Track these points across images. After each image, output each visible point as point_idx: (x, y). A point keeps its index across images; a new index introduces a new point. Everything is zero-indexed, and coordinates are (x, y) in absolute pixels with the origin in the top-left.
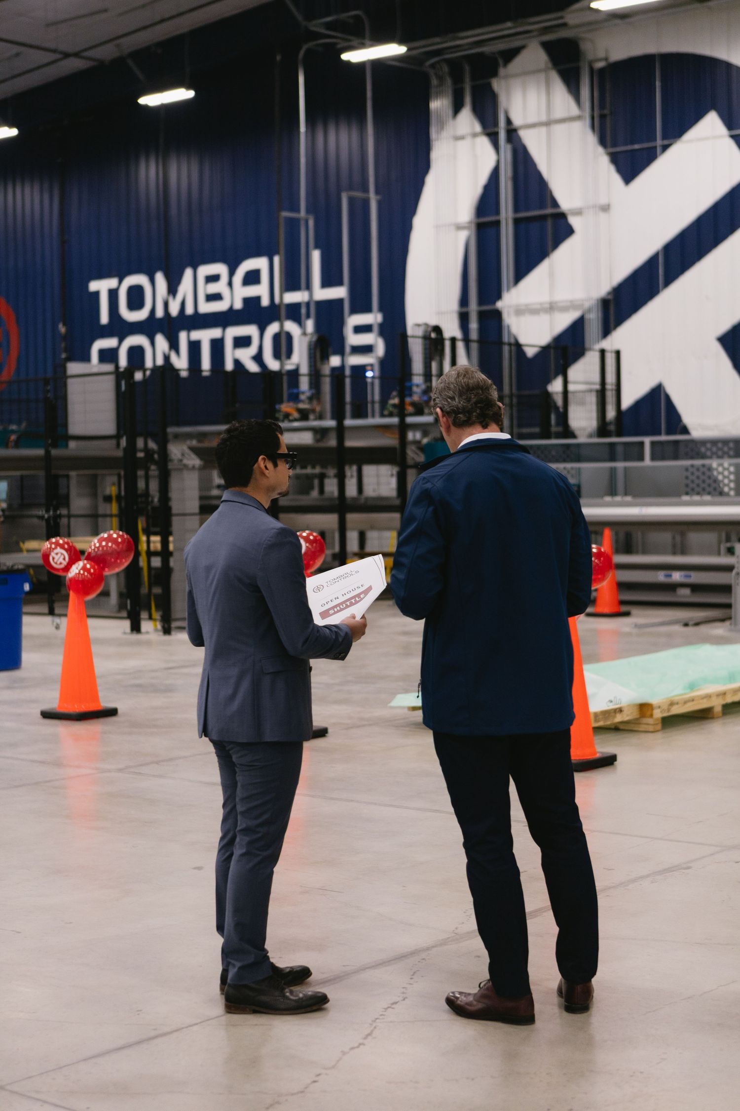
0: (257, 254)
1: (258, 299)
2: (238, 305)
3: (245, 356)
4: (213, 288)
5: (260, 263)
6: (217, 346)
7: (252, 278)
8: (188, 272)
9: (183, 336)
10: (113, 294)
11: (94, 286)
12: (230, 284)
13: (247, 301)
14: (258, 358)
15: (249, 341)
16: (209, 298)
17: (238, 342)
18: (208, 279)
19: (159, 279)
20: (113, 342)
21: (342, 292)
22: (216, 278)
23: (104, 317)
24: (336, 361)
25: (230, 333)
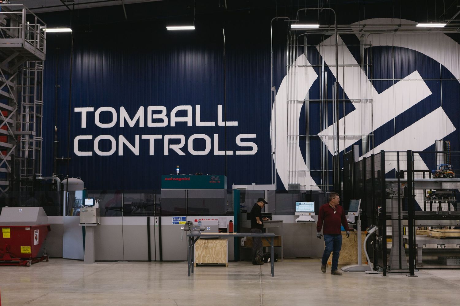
0: (186, 104)
1: (186, 123)
2: (173, 124)
3: (176, 148)
4: (156, 116)
6: (159, 144)
8: (142, 109)
10: (90, 116)
11: (77, 110)
12: (168, 115)
14: (185, 149)
15: (178, 141)
16: (154, 121)
17: (171, 142)
18: (154, 112)
19: (122, 109)
20: (90, 137)
21: (235, 124)
22: (160, 112)
23: (84, 125)
24: (230, 153)
25: (167, 137)
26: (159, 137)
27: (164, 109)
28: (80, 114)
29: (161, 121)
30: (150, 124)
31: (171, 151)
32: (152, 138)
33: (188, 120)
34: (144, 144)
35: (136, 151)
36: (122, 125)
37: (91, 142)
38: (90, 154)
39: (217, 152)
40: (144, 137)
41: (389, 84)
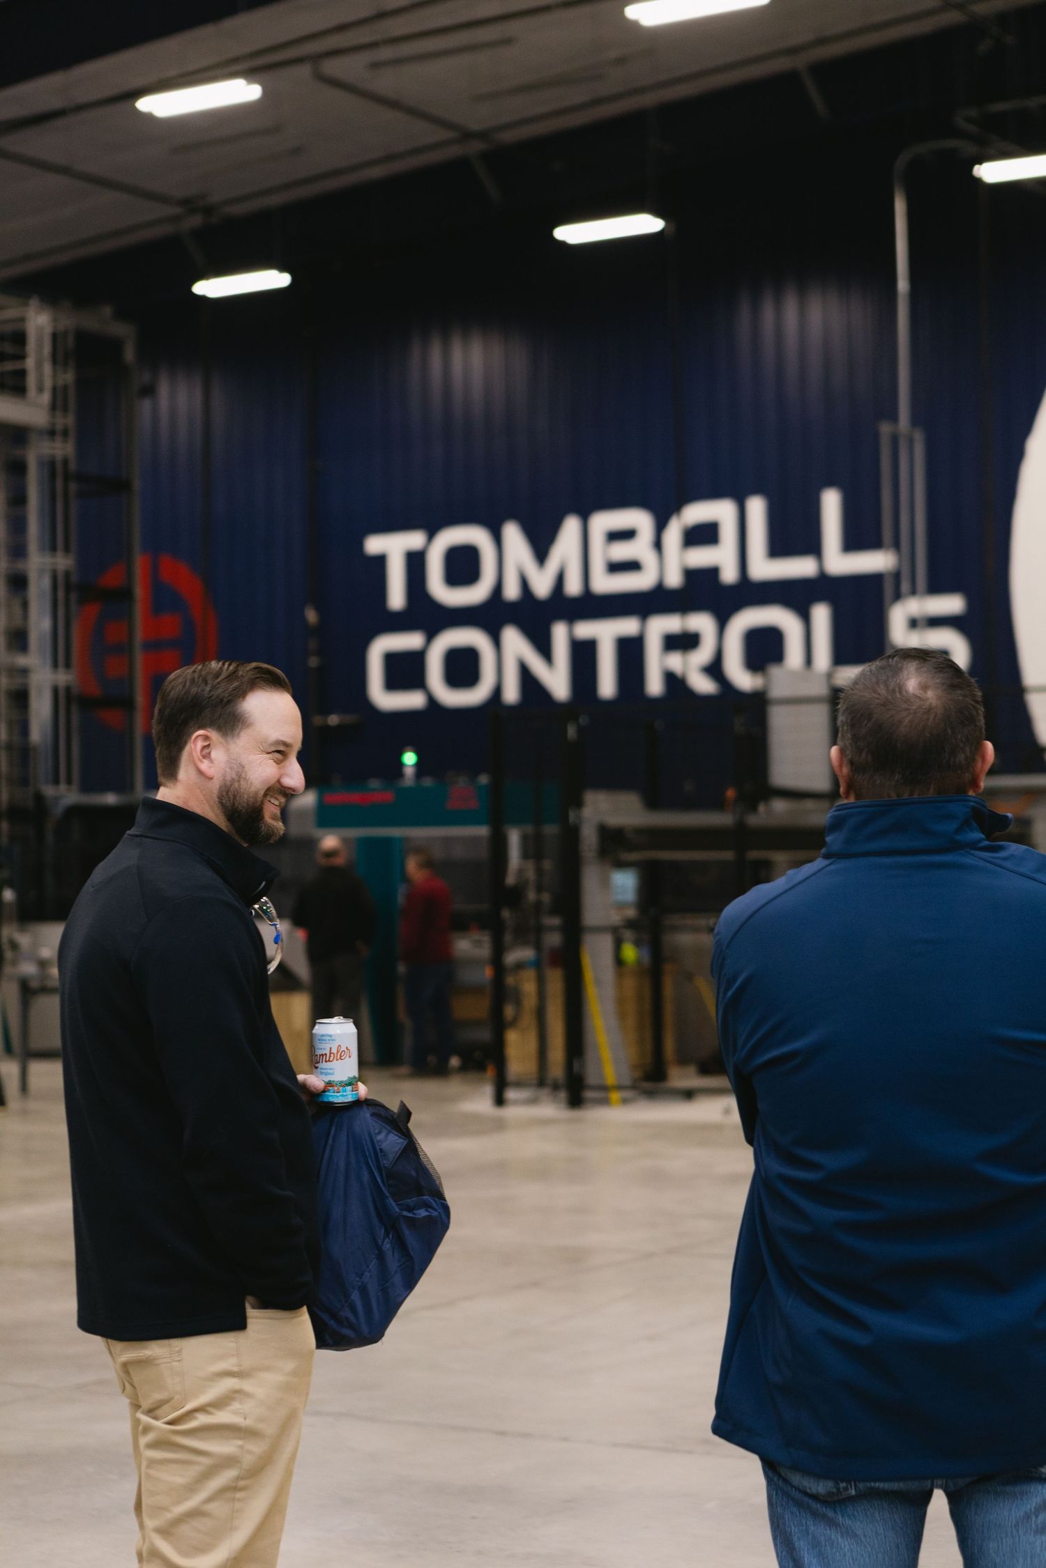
0: (714, 493)
2: (674, 579)
3: (689, 665)
4: (621, 551)
5: (721, 511)
6: (630, 651)
7: (704, 535)
8: (571, 526)
9: (560, 634)
10: (416, 562)
11: (375, 544)
12: (658, 545)
13: (692, 575)
14: (715, 669)
15: (691, 641)
16: (616, 567)
17: (671, 643)
18: (613, 536)
19: (513, 534)
20: (417, 641)
23: (396, 597)
26: (628, 626)
27: (639, 519)
28: (382, 561)
29: (632, 566)
30: (604, 583)
31: (671, 678)
32: (606, 632)
33: (724, 557)
34: (584, 654)
35: (557, 682)
36: (512, 590)
38: (416, 700)
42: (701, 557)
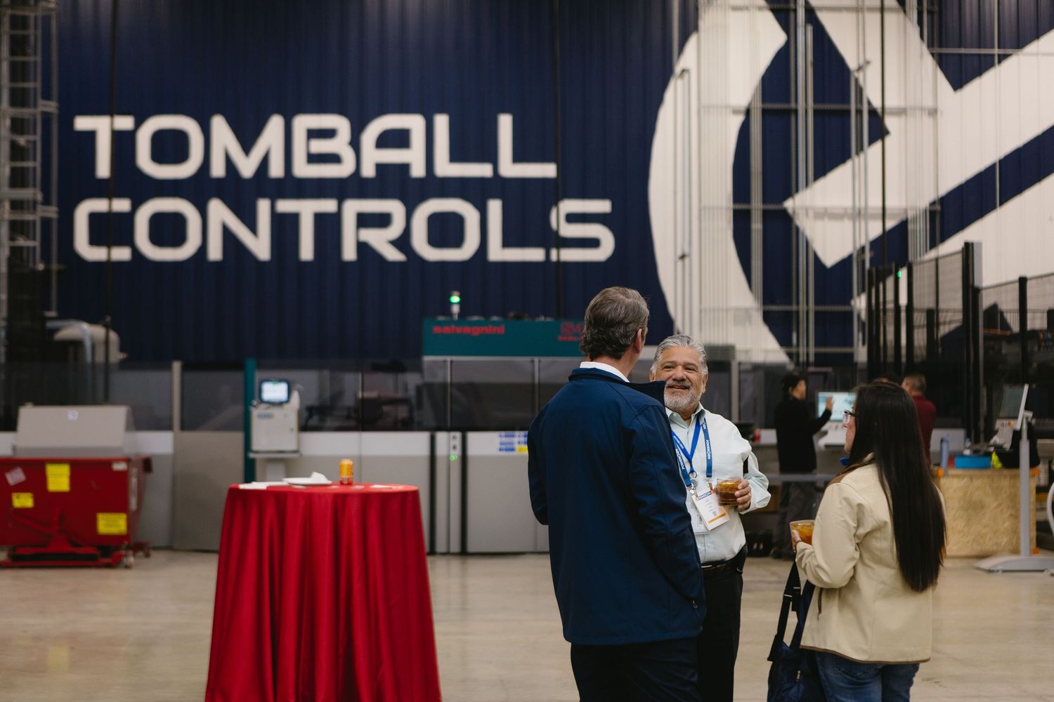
0: (405, 109)
1: (405, 168)
2: (368, 171)
3: (380, 240)
4: (319, 146)
5: (414, 123)
6: (328, 227)
7: (398, 139)
8: (275, 124)
10: (123, 144)
11: (83, 123)
12: (355, 144)
13: (384, 168)
14: (403, 242)
15: (382, 220)
16: (313, 159)
17: (364, 221)
18: (313, 134)
19: (219, 125)
20: (122, 205)
21: (548, 170)
22: (329, 134)
23: (103, 168)
24: (535, 254)
25: (352, 208)
26: (329, 206)
27: (341, 124)
28: (91, 136)
29: (334, 159)
30: (302, 169)
31: (363, 247)
32: (307, 209)
33: (414, 158)
34: (285, 227)
35: (260, 246)
36: (218, 170)
37: (127, 220)
38: (122, 254)
39: (497, 253)
40: (285, 206)
41: (982, 65)
42: (393, 156)
